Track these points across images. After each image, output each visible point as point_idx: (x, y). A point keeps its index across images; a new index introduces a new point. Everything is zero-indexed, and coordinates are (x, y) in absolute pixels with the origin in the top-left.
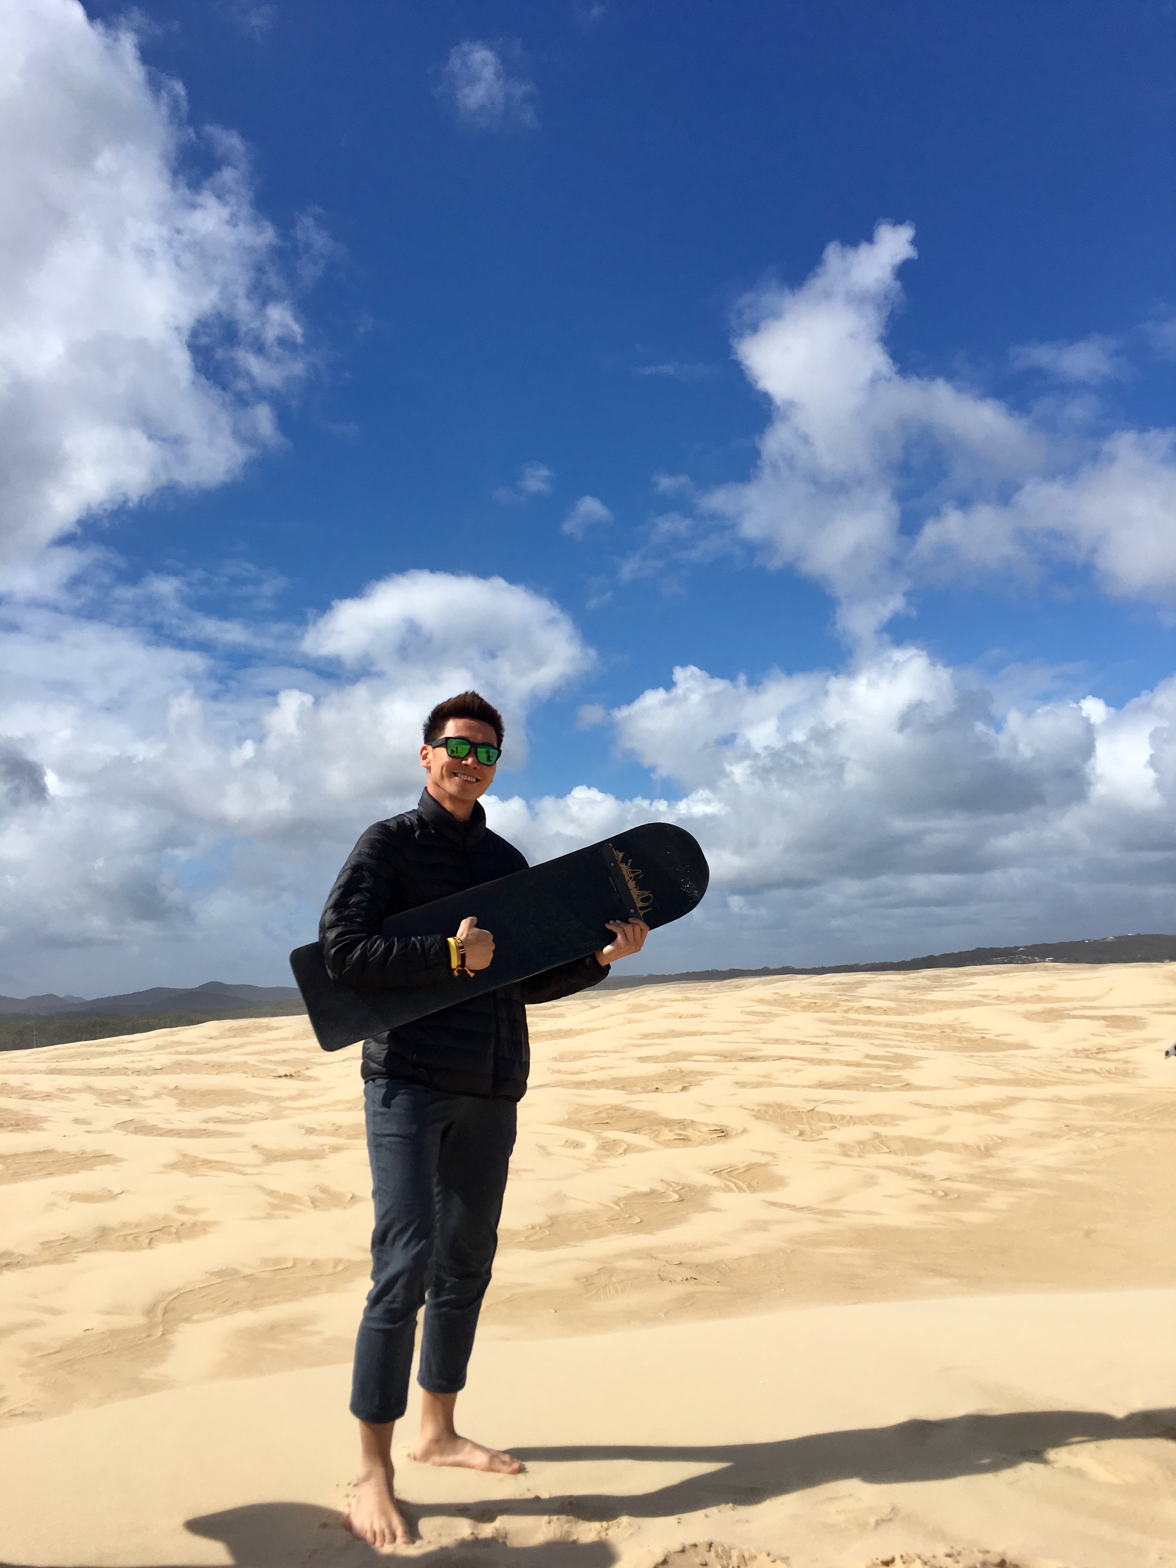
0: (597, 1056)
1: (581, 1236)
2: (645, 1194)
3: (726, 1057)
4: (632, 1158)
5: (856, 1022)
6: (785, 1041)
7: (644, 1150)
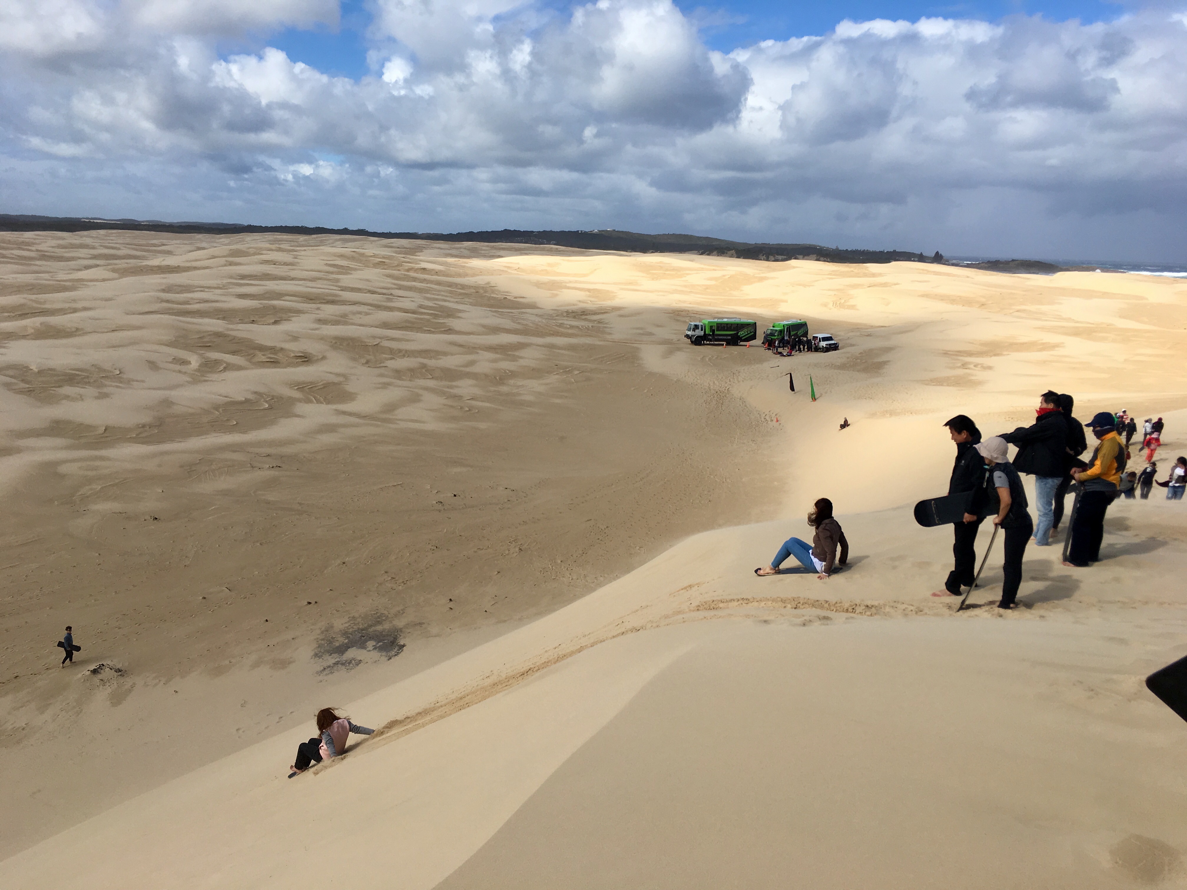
0: (201, 291)
1: (185, 435)
2: (241, 403)
3: (310, 298)
4: (231, 375)
5: (415, 279)
6: (358, 290)
7: (239, 368)
